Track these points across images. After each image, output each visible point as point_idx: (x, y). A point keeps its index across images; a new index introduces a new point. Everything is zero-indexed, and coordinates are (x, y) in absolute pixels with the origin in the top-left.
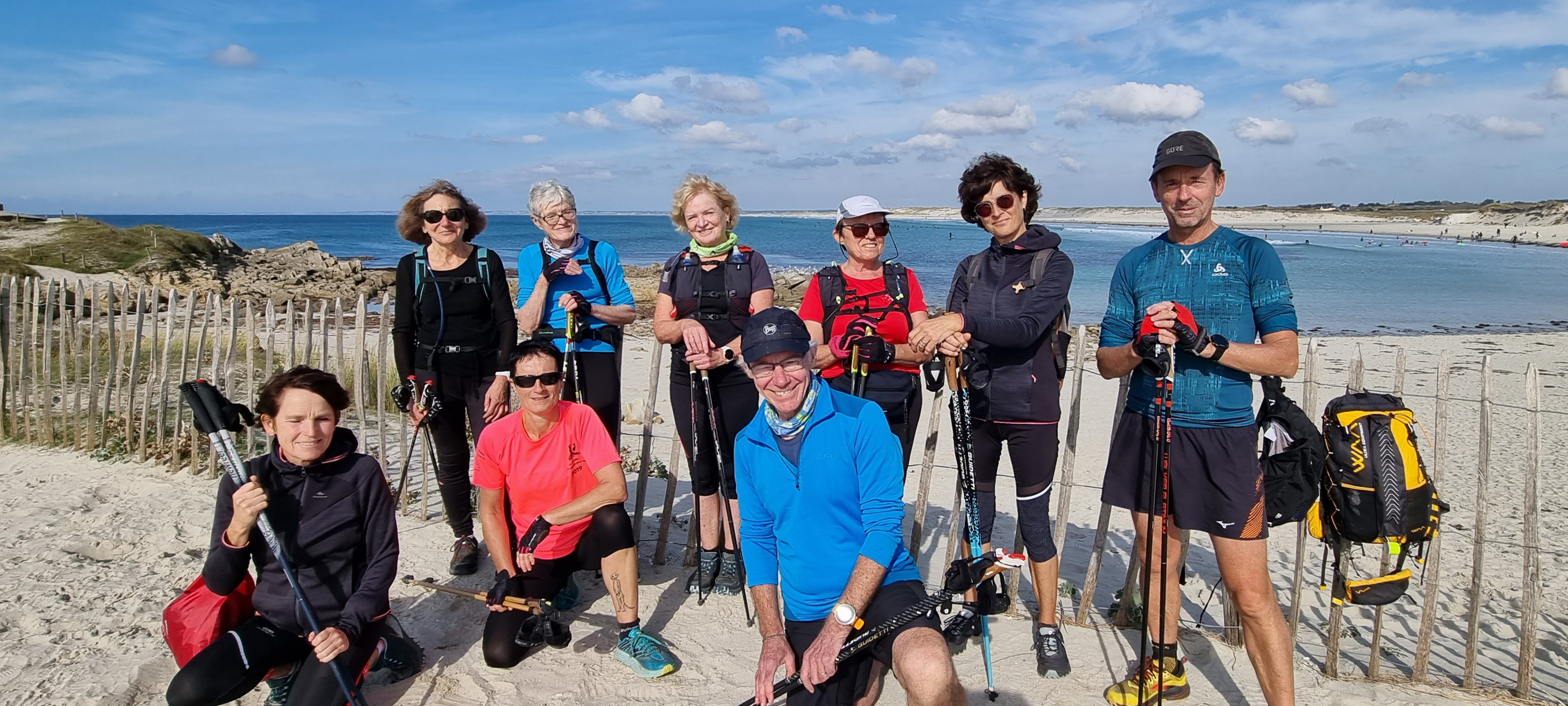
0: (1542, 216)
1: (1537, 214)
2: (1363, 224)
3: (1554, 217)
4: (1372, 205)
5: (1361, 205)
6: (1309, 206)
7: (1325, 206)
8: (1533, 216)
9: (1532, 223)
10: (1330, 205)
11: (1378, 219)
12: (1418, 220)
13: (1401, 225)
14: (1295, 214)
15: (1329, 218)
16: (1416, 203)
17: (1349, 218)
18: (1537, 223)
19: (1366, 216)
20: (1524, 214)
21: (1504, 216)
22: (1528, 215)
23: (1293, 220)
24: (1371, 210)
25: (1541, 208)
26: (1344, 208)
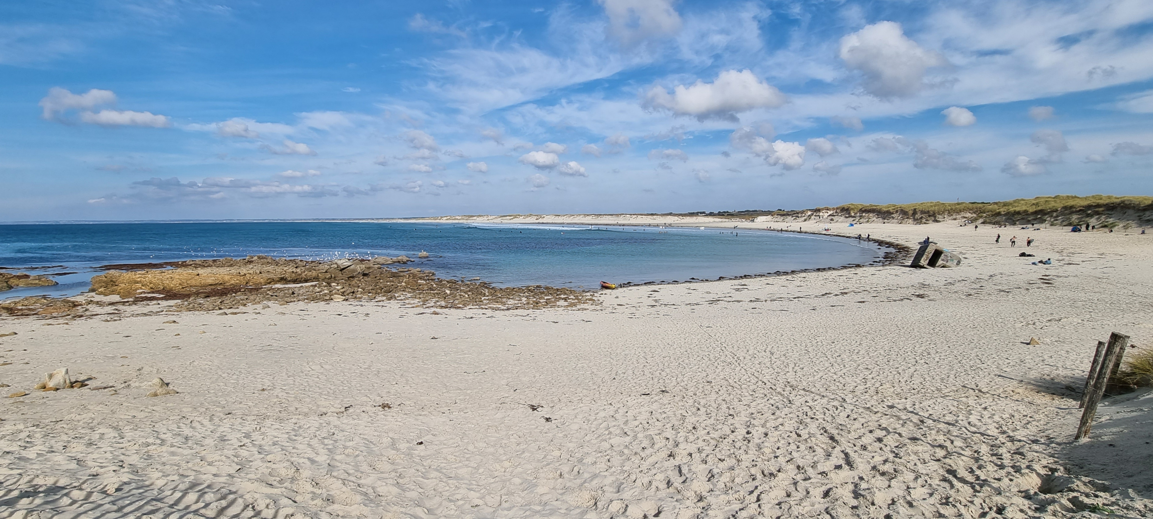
0: (799, 217)
1: (796, 216)
2: (717, 222)
3: (803, 218)
4: (724, 212)
5: (719, 212)
6: (694, 213)
7: (701, 213)
8: (794, 217)
9: (794, 221)
10: (704, 213)
11: (725, 220)
12: (744, 220)
13: (735, 223)
14: (684, 217)
15: (701, 219)
16: (745, 211)
17: (710, 219)
18: (797, 221)
19: (719, 218)
20: (791, 217)
21: (782, 218)
22: (792, 217)
23: (683, 221)
24: (723, 215)
25: (798, 213)
26: (711, 214)
